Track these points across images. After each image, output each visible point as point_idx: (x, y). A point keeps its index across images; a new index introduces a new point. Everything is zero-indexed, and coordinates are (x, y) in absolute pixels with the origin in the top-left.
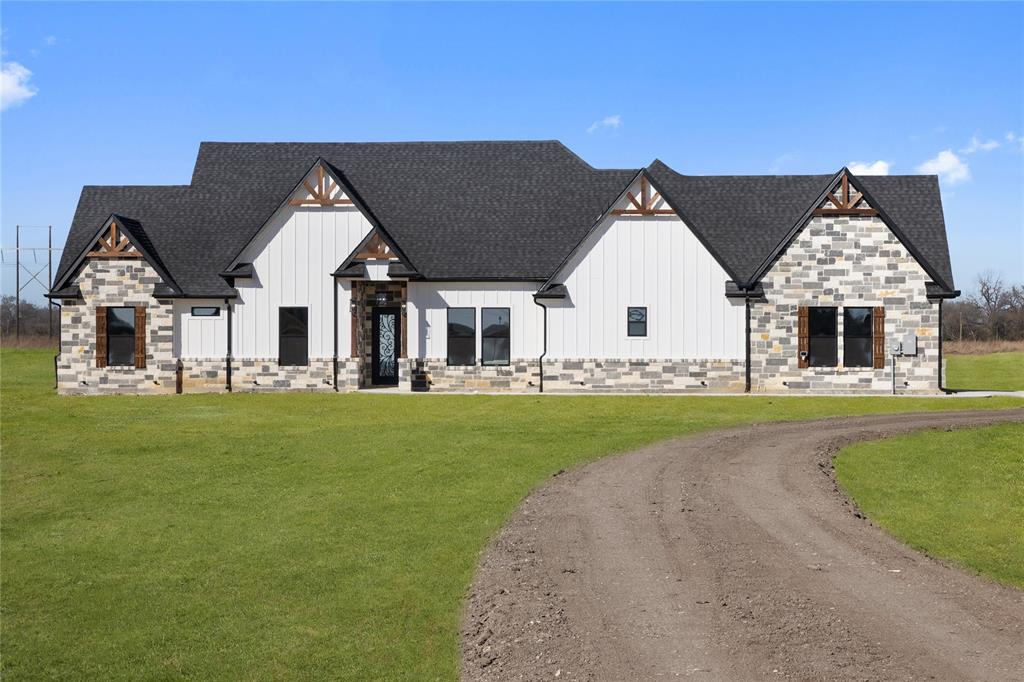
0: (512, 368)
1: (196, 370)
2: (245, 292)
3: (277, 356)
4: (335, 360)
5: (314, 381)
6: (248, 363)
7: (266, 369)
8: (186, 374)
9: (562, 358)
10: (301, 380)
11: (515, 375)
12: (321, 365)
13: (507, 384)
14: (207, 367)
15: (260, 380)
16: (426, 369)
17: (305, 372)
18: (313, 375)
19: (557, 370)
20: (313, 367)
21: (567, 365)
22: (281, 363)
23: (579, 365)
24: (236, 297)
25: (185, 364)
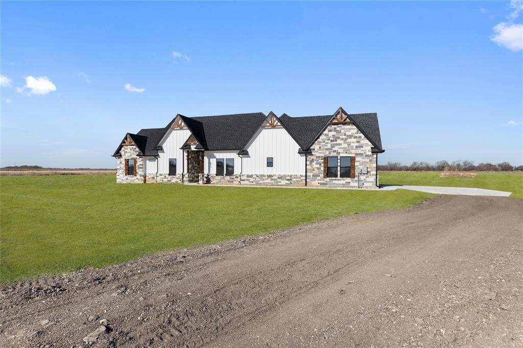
0: (234, 177)
1: (149, 177)
2: (160, 154)
3: (168, 173)
4: (182, 174)
5: (177, 180)
6: (161, 175)
7: (165, 176)
8: (147, 178)
9: (246, 174)
10: (174, 180)
11: (235, 179)
12: (179, 175)
13: (233, 182)
14: (152, 176)
15: (164, 180)
16: (210, 177)
17: (175, 178)
18: (177, 178)
19: (245, 178)
20: (177, 176)
21: (248, 176)
22: (169, 175)
23: (251, 176)
24: (158, 155)
25: (147, 175)
